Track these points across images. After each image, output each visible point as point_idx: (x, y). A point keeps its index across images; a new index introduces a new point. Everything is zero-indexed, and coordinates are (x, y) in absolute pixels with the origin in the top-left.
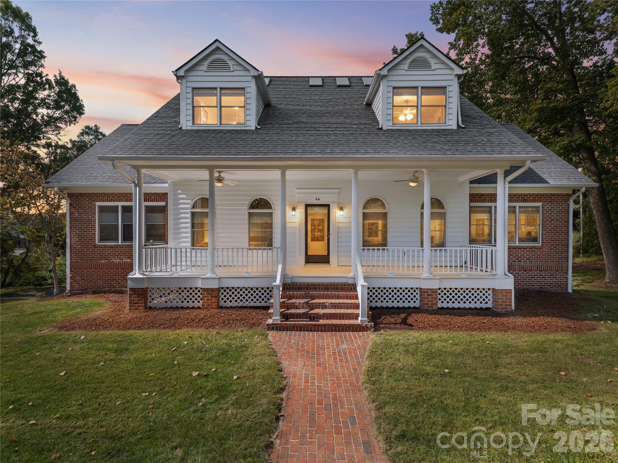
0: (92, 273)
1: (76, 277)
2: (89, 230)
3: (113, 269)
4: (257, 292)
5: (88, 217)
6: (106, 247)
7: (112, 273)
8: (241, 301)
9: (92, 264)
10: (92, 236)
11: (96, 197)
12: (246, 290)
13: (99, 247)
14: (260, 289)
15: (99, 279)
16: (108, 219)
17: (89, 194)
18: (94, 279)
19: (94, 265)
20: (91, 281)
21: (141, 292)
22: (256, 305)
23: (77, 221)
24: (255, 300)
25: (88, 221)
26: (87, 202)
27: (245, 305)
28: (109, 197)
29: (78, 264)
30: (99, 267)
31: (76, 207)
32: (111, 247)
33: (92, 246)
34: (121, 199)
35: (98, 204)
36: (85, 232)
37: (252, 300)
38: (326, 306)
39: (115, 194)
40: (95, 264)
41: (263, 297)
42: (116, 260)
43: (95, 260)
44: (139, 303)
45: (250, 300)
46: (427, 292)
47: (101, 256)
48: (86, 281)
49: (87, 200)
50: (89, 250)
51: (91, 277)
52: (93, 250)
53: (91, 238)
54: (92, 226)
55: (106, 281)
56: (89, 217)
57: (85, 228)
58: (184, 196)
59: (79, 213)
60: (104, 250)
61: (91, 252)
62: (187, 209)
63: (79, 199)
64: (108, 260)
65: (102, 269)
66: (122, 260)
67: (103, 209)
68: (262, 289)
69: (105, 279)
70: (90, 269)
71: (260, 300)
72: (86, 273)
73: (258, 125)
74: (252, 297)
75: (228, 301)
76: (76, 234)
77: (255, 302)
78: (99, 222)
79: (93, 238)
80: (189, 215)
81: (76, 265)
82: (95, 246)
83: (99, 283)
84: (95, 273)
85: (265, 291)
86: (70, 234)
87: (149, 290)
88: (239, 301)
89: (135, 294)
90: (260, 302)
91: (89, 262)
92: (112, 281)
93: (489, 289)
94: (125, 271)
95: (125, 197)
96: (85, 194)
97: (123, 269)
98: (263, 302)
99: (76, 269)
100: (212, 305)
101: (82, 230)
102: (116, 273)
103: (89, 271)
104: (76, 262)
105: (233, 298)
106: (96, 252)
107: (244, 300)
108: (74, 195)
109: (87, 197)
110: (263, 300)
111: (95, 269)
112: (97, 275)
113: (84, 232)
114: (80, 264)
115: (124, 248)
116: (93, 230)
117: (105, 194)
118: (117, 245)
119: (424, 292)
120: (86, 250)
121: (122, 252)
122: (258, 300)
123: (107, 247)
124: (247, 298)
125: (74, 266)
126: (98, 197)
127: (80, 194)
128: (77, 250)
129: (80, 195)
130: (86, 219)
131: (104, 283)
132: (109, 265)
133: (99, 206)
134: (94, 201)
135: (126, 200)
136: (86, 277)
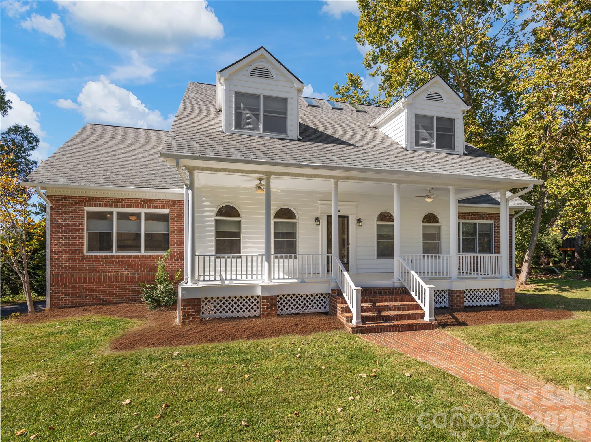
0: (79, 288)
1: (58, 293)
2: (76, 238)
3: (106, 282)
4: (312, 298)
5: (74, 224)
6: (97, 258)
7: (105, 287)
8: (297, 308)
9: (79, 278)
10: (79, 245)
11: (86, 201)
12: (307, 296)
13: (90, 258)
14: (314, 296)
15: (88, 295)
16: (100, 227)
17: (76, 197)
18: (81, 295)
19: (81, 279)
20: (78, 297)
21: (196, 303)
22: (311, 311)
23: (59, 228)
24: (310, 307)
25: (74, 229)
26: (74, 207)
27: (300, 312)
28: (102, 201)
29: (61, 278)
30: (89, 280)
31: (59, 212)
32: (104, 258)
33: (80, 257)
34: (117, 205)
35: (87, 209)
36: (71, 240)
37: (308, 307)
38: (390, 308)
39: (110, 199)
40: (84, 278)
41: (317, 303)
42: (110, 272)
43: (83, 273)
44: (194, 315)
45: (305, 307)
46: (456, 293)
47: (91, 268)
48: (71, 297)
49: (74, 204)
50: (75, 261)
51: (78, 292)
52: (80, 261)
53: (79, 247)
54: (79, 233)
55: (96, 297)
56: (76, 224)
57: (71, 236)
58: (209, 203)
59: (62, 219)
60: (94, 261)
61: (78, 263)
62: (211, 216)
63: (63, 202)
64: (99, 272)
65: (92, 283)
66: (118, 272)
67: (92, 216)
68: (317, 295)
69: (95, 294)
70: (76, 283)
71: (315, 306)
72: (71, 288)
73: (300, 135)
74: (307, 304)
75: (284, 309)
76: (58, 243)
77: (310, 309)
78: (88, 230)
79: (81, 247)
80: (213, 223)
81: (58, 279)
82: (84, 257)
83: (88, 299)
84: (82, 288)
85: (319, 298)
86: (51, 242)
87: (202, 301)
88: (295, 308)
89: (189, 305)
90: (315, 308)
91: (76, 275)
92: (104, 296)
93: (497, 289)
94: (121, 285)
95: (122, 202)
96: (72, 197)
97: (118, 282)
98: (318, 308)
99: (58, 283)
100: (272, 313)
101: (66, 238)
102: (109, 287)
103: (75, 286)
104: (58, 275)
105: (289, 306)
106: (85, 263)
107: (300, 307)
108: (56, 198)
109: (74, 200)
110: (318, 306)
111: (83, 283)
112: (86, 290)
113: (68, 240)
114: (63, 278)
115: (120, 259)
116: (80, 238)
117: (96, 198)
118: (112, 256)
119: (455, 293)
120: (72, 261)
121: (117, 263)
122: (313, 306)
123: (99, 258)
124: (302, 305)
125: (55, 280)
126: (88, 201)
127: (65, 197)
128: (59, 261)
130: (72, 226)
131: (94, 299)
132: (101, 279)
133: (88, 212)
134: (82, 205)
135: (124, 206)
136: (71, 293)
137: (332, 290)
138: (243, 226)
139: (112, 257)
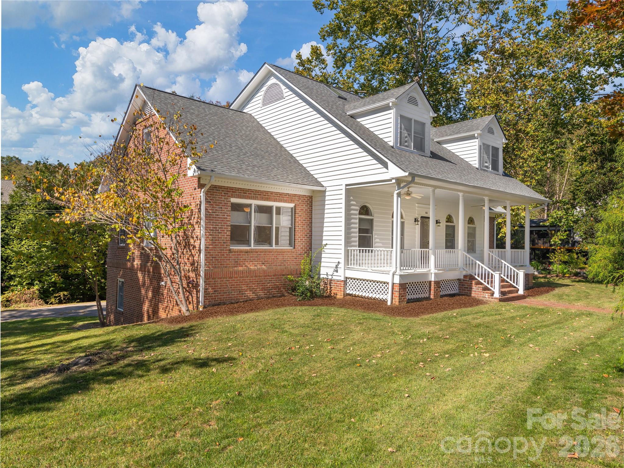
0: (226, 283)
1: (209, 289)
2: (224, 231)
3: (248, 277)
6: (241, 252)
7: (246, 282)
9: (226, 272)
10: (227, 238)
11: (233, 192)
13: (235, 252)
14: (452, 281)
15: (234, 290)
17: (224, 187)
18: (228, 290)
19: (229, 273)
20: (225, 293)
23: (211, 220)
25: (222, 220)
26: (223, 198)
28: (245, 193)
29: (211, 273)
30: (234, 275)
31: (210, 202)
32: (245, 252)
33: (227, 250)
34: (257, 196)
35: (232, 200)
36: (220, 233)
41: (453, 286)
42: (251, 266)
43: (230, 267)
47: (236, 262)
48: (220, 293)
49: (223, 194)
50: (224, 255)
51: (225, 288)
52: (228, 255)
53: (225, 240)
54: (227, 226)
55: (240, 292)
56: (224, 215)
57: (220, 228)
59: (213, 210)
60: (238, 255)
61: (225, 257)
63: (214, 192)
64: (243, 266)
65: (236, 277)
66: (257, 266)
69: (238, 290)
70: (224, 278)
72: (220, 283)
76: (210, 235)
79: (229, 240)
80: (358, 221)
82: (230, 251)
83: (233, 295)
84: (228, 283)
91: (224, 270)
92: (246, 291)
94: (259, 279)
96: (221, 187)
97: (257, 277)
98: (454, 290)
99: (209, 278)
101: (217, 230)
102: (250, 282)
103: (223, 281)
104: (209, 269)
106: (231, 257)
109: (223, 191)
111: (230, 278)
112: (231, 286)
113: (218, 233)
114: (214, 273)
115: (258, 253)
116: (228, 231)
117: (241, 189)
120: (221, 255)
121: (257, 257)
125: (207, 275)
126: (235, 192)
128: (210, 255)
129: (215, 187)
130: (221, 218)
131: (237, 295)
132: (245, 273)
134: (229, 196)
135: (263, 199)
136: (220, 288)
137: (464, 276)
138: (375, 224)
139: (252, 251)
